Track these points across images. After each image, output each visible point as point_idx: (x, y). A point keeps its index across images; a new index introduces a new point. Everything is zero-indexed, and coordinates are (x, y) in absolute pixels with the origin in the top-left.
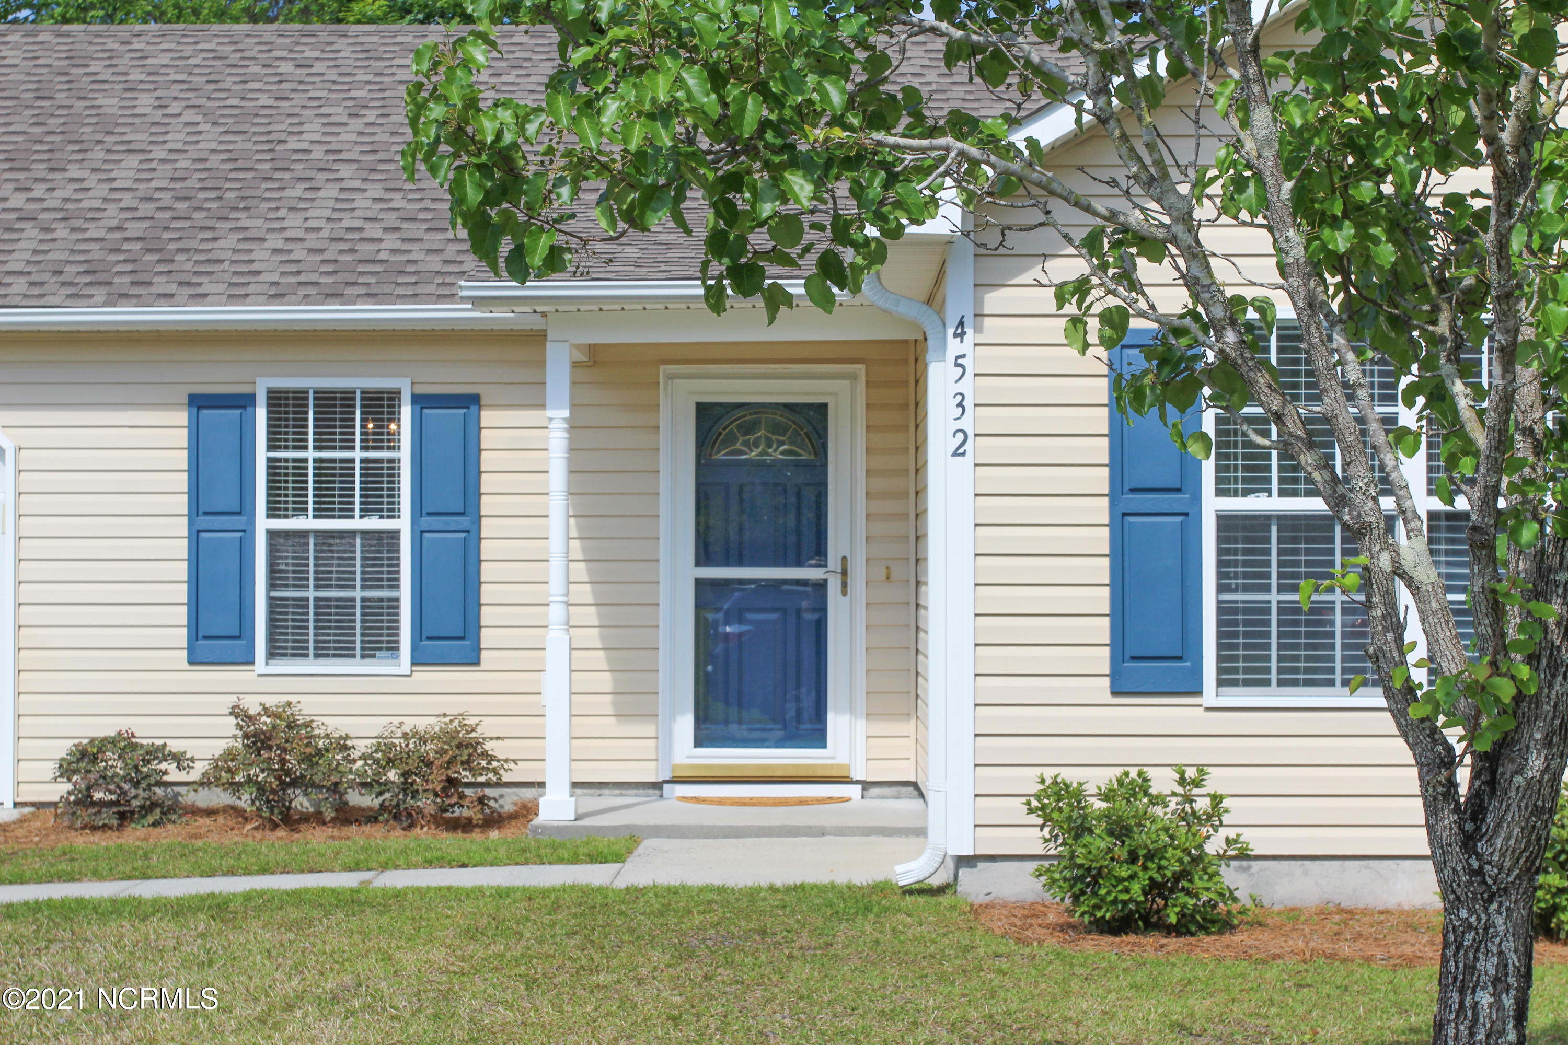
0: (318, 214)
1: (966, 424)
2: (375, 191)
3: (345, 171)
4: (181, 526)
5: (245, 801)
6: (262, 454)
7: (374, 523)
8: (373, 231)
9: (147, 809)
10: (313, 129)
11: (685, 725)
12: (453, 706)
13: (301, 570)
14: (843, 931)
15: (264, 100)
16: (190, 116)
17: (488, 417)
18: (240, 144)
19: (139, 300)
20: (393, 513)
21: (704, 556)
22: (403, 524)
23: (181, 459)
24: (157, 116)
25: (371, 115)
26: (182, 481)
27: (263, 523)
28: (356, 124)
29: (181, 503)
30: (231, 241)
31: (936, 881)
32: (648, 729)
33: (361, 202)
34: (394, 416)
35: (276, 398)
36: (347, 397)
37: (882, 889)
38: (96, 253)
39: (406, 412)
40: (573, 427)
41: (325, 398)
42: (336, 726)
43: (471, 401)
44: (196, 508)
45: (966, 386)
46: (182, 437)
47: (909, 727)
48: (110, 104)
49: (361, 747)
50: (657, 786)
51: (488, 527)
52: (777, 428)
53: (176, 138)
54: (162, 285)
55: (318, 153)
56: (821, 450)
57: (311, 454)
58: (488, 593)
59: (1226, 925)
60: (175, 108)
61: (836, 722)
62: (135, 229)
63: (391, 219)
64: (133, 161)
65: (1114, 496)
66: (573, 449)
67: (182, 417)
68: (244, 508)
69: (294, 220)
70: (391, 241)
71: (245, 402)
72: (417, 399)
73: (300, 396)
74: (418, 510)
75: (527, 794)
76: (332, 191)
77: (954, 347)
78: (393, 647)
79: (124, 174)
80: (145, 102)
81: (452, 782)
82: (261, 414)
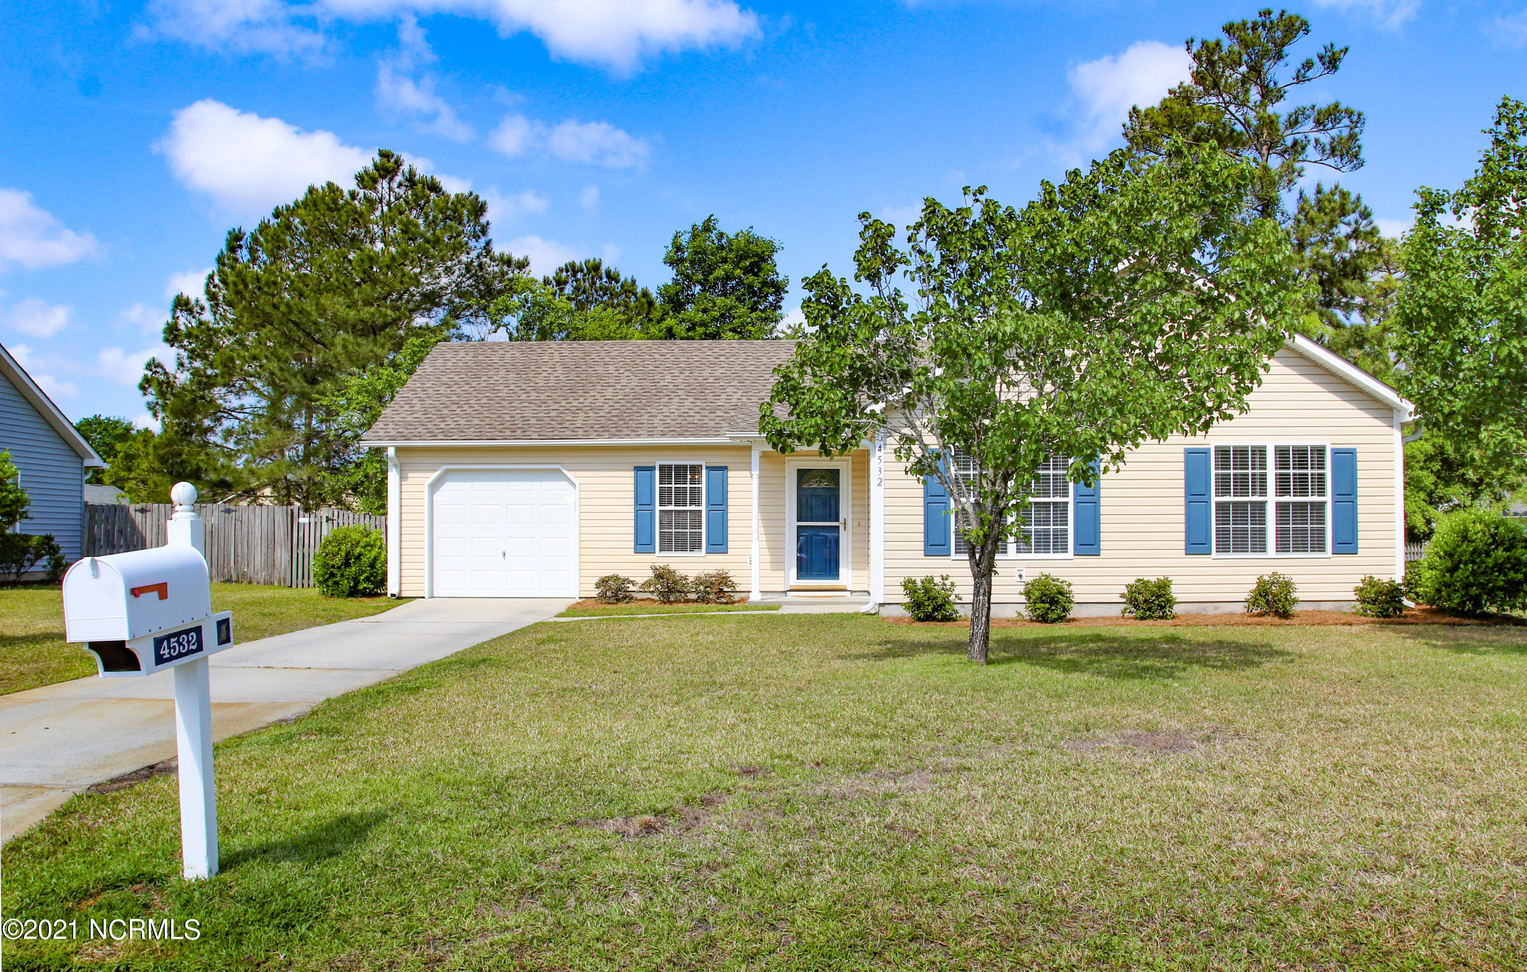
0: (673, 408)
1: (882, 476)
2: (691, 399)
3: (680, 393)
4: (632, 509)
5: (655, 597)
6: (657, 486)
7: (693, 508)
8: (692, 413)
9: (624, 598)
10: (668, 378)
11: (794, 571)
12: (720, 566)
13: (670, 523)
14: (845, 623)
15: (651, 368)
16: (627, 373)
17: (730, 474)
18: (645, 383)
19: (619, 437)
20: (699, 505)
21: (799, 519)
22: (703, 508)
23: (632, 487)
24: (616, 373)
25: (687, 373)
26: (632, 494)
27: (658, 508)
28: (682, 376)
29: (632, 502)
30: (646, 417)
31: (873, 612)
32: (781, 573)
33: (687, 403)
34: (700, 473)
35: (662, 468)
36: (685, 467)
37: (857, 613)
38: (603, 421)
39: (704, 472)
40: (760, 477)
41: (678, 467)
42: (683, 573)
43: (724, 468)
44: (637, 503)
45: (882, 464)
46: (632, 480)
47: (865, 573)
48: (600, 369)
49: (691, 579)
50: (785, 592)
51: (730, 509)
52: (822, 477)
53: (624, 381)
54: (626, 431)
55: (671, 386)
56: (837, 484)
57: (673, 486)
58: (730, 530)
59: (955, 620)
60: (622, 371)
61: (842, 571)
62: (615, 413)
63: (697, 409)
64: (610, 389)
65: (925, 498)
66: (760, 484)
67: (632, 474)
68: (652, 503)
69: (665, 410)
70: (698, 417)
71: (652, 469)
72: (707, 468)
73: (670, 467)
74: (708, 504)
75: (743, 595)
76: (676, 400)
77: (878, 453)
78: (700, 547)
79: (609, 392)
80: (611, 369)
81: (721, 590)
82: (657, 472)
